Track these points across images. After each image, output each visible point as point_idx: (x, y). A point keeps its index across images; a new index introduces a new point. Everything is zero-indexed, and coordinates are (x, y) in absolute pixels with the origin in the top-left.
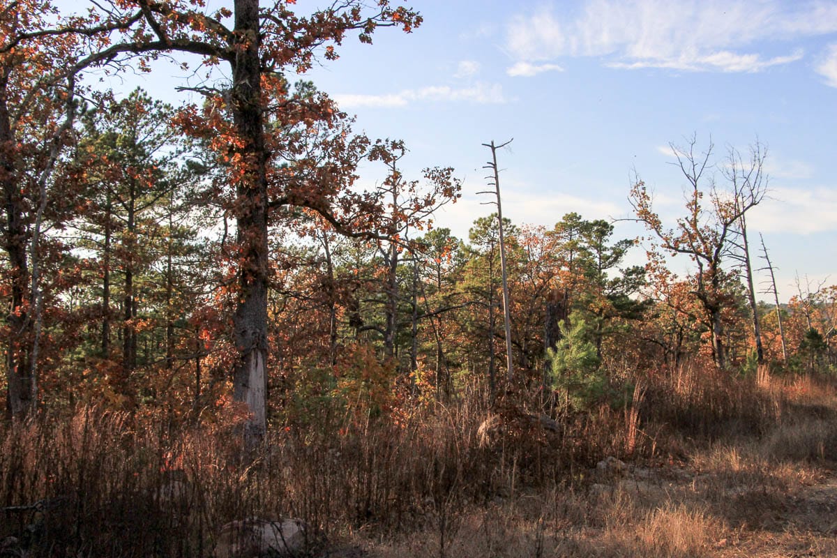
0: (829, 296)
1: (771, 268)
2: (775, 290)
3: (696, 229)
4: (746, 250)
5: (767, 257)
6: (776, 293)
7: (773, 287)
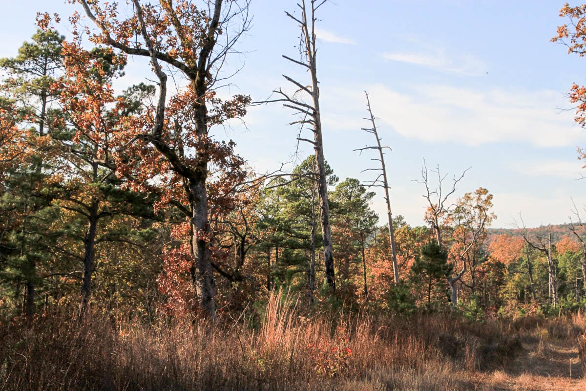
0: (475, 204)
1: (380, 148)
2: (386, 183)
3: (170, 10)
4: (315, 94)
5: (375, 130)
6: (386, 187)
7: (382, 178)
